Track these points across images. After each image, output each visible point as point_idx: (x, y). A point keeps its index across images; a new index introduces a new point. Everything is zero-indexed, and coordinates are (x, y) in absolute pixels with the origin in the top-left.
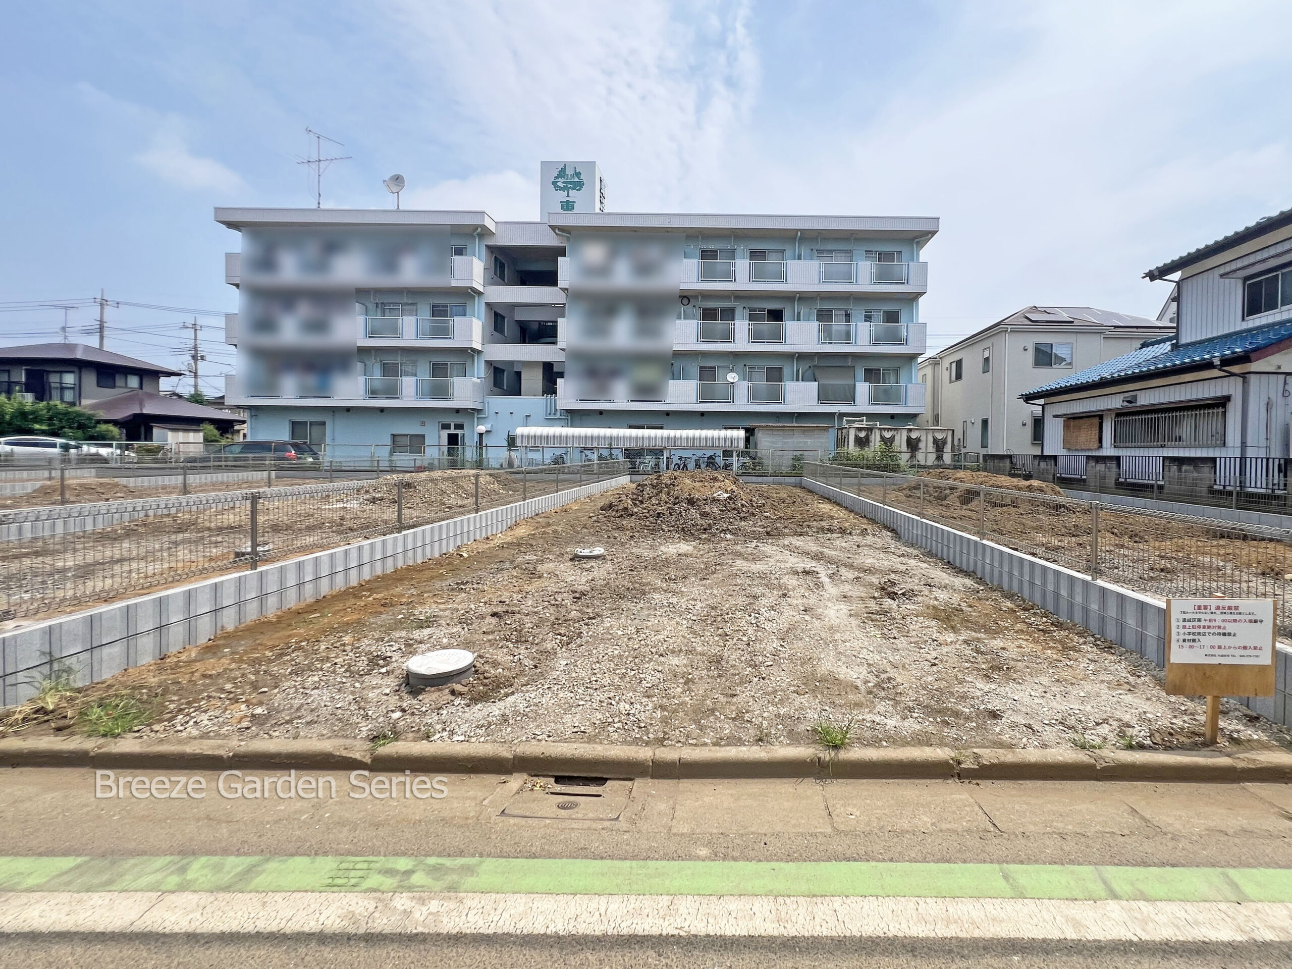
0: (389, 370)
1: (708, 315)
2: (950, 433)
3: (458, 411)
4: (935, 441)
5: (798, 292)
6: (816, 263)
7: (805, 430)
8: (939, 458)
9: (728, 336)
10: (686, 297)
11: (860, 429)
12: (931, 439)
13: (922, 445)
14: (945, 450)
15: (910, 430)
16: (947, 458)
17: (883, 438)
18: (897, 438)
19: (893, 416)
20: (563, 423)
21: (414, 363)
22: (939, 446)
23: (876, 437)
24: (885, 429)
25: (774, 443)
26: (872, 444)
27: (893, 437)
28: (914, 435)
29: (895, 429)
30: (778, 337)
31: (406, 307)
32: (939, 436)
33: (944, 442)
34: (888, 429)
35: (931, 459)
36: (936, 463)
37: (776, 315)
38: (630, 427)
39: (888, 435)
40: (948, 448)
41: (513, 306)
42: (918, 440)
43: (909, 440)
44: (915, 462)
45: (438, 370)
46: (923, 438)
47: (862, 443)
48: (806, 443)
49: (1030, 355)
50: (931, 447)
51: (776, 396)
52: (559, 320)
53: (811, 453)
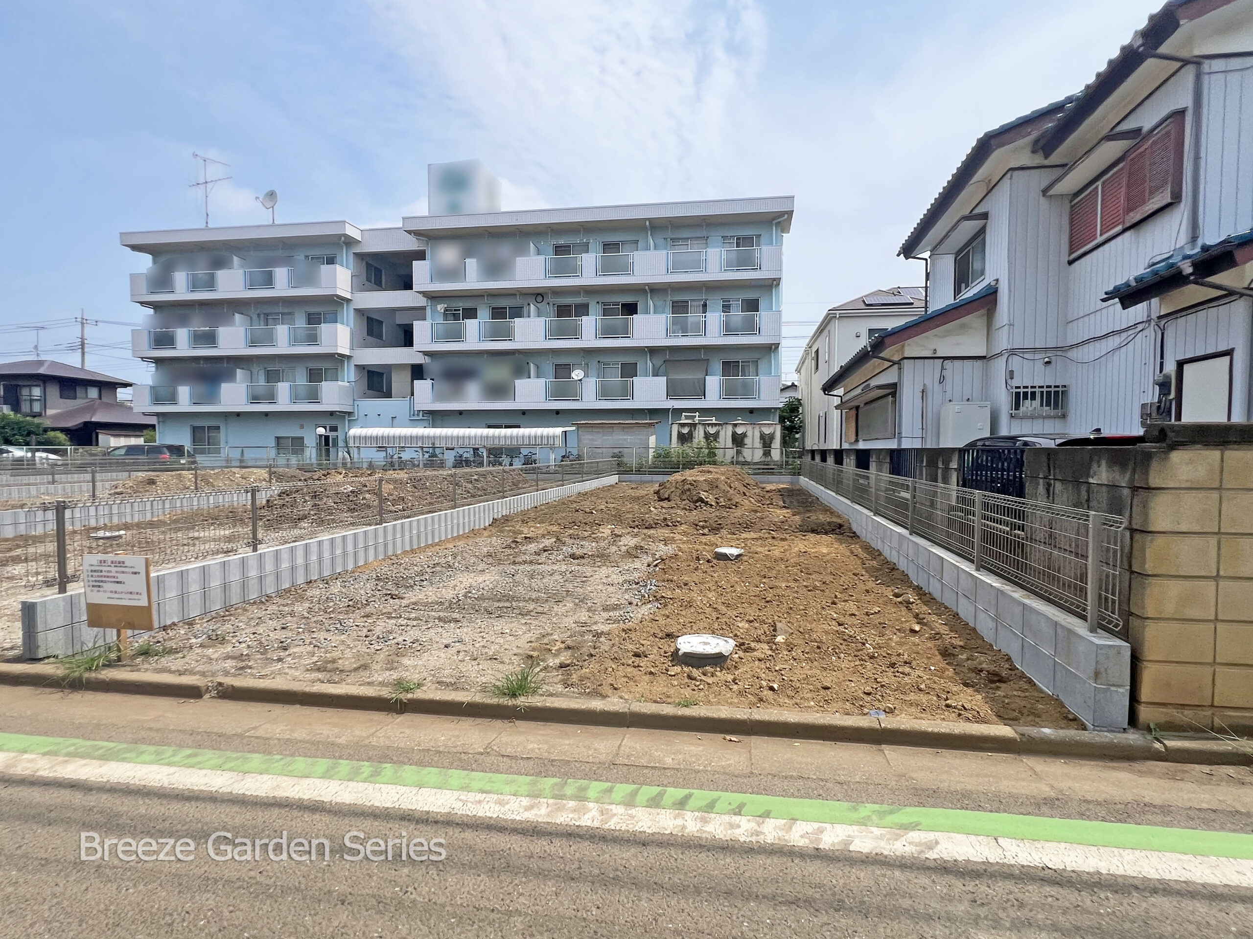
0: (271, 377)
1: (563, 311)
4: (762, 436)
5: (647, 284)
6: (663, 253)
8: (767, 453)
9: (575, 333)
10: (538, 295)
11: (684, 425)
12: (757, 434)
13: (748, 441)
14: (773, 446)
16: (775, 455)
17: (706, 434)
18: (722, 434)
19: (751, 411)
21: (292, 369)
22: (768, 441)
23: (699, 434)
25: (592, 440)
26: (694, 440)
28: (740, 431)
29: (720, 425)
30: (625, 332)
31: (284, 317)
32: (766, 431)
35: (758, 455)
36: (763, 459)
37: (631, 309)
39: (711, 430)
40: (776, 444)
41: (394, 311)
42: (744, 435)
43: (734, 435)
44: (741, 459)
45: (314, 375)
46: (749, 434)
47: (684, 439)
48: (626, 440)
50: (758, 443)
51: (626, 392)
52: (415, 323)
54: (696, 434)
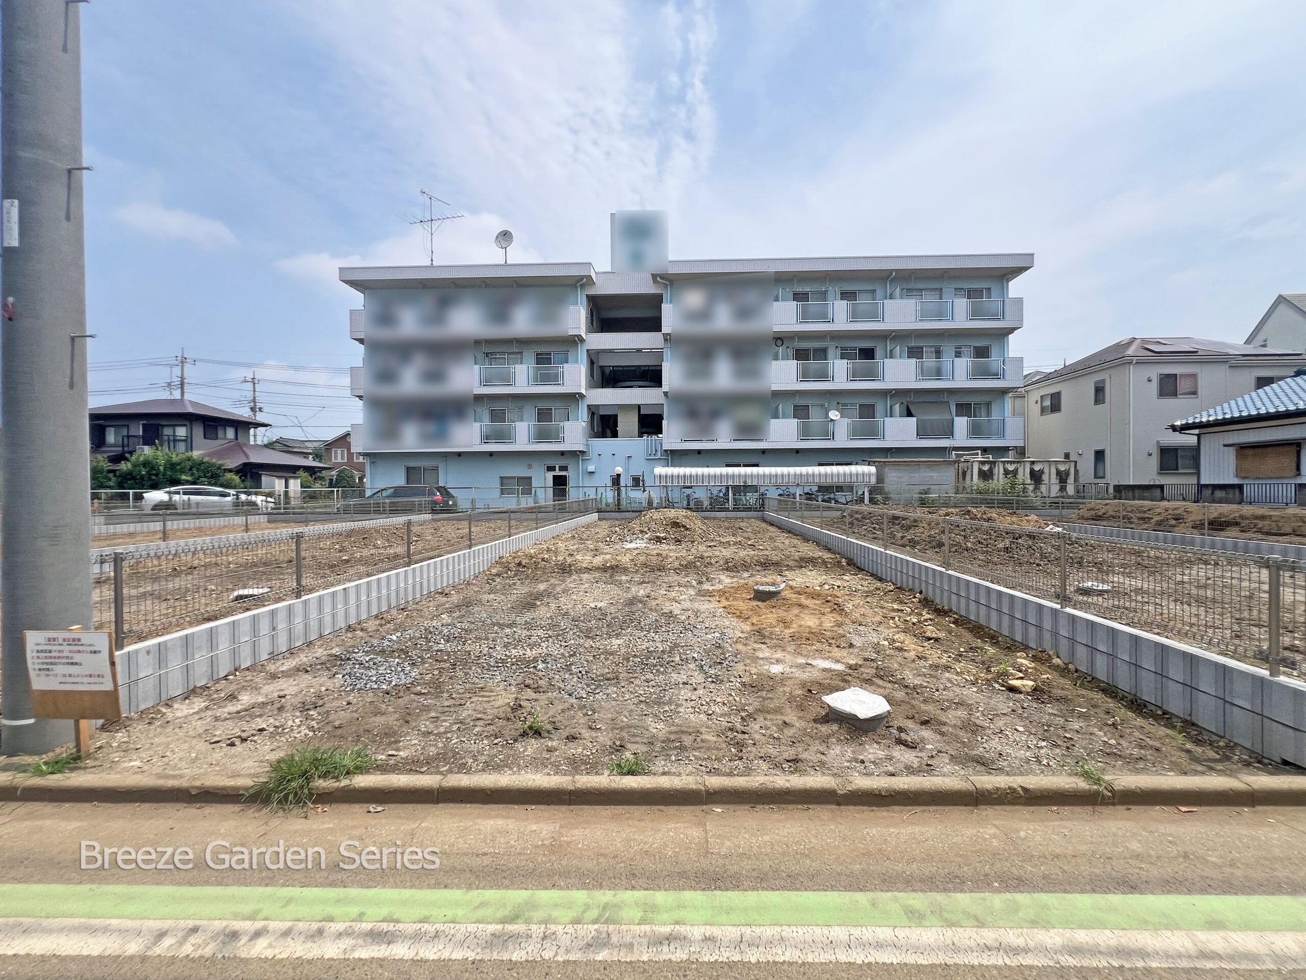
0: (496, 416)
1: (801, 355)
2: (1073, 464)
3: (562, 453)
4: (1059, 473)
5: (895, 331)
6: (912, 302)
7: (930, 465)
8: (1063, 489)
9: (826, 375)
10: (780, 339)
11: (983, 463)
12: (1054, 471)
13: (1045, 477)
14: (1068, 481)
15: (1033, 463)
16: (1071, 490)
17: (1007, 472)
18: (1021, 471)
19: (985, 450)
20: (663, 462)
21: (521, 408)
22: (1062, 478)
23: (999, 470)
24: (1008, 462)
25: (900, 477)
26: (995, 477)
27: (1016, 470)
28: (1037, 468)
29: (1018, 462)
30: (875, 375)
31: (511, 356)
32: (1062, 468)
33: (1067, 473)
34: (1011, 462)
35: (1055, 489)
36: (1060, 494)
37: (868, 354)
38: (727, 466)
39: (1011, 468)
40: (1071, 480)
42: (1041, 472)
43: (1032, 472)
45: (544, 415)
46: (1046, 470)
47: (985, 476)
48: (932, 477)
49: (1154, 386)
50: (1054, 479)
51: (876, 432)
52: (663, 364)
53: (936, 487)
54: (996, 471)
